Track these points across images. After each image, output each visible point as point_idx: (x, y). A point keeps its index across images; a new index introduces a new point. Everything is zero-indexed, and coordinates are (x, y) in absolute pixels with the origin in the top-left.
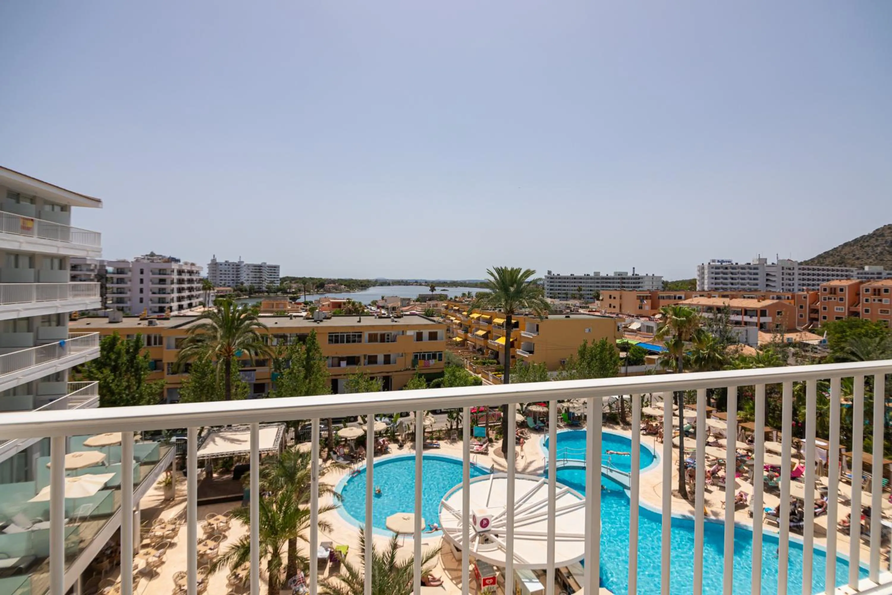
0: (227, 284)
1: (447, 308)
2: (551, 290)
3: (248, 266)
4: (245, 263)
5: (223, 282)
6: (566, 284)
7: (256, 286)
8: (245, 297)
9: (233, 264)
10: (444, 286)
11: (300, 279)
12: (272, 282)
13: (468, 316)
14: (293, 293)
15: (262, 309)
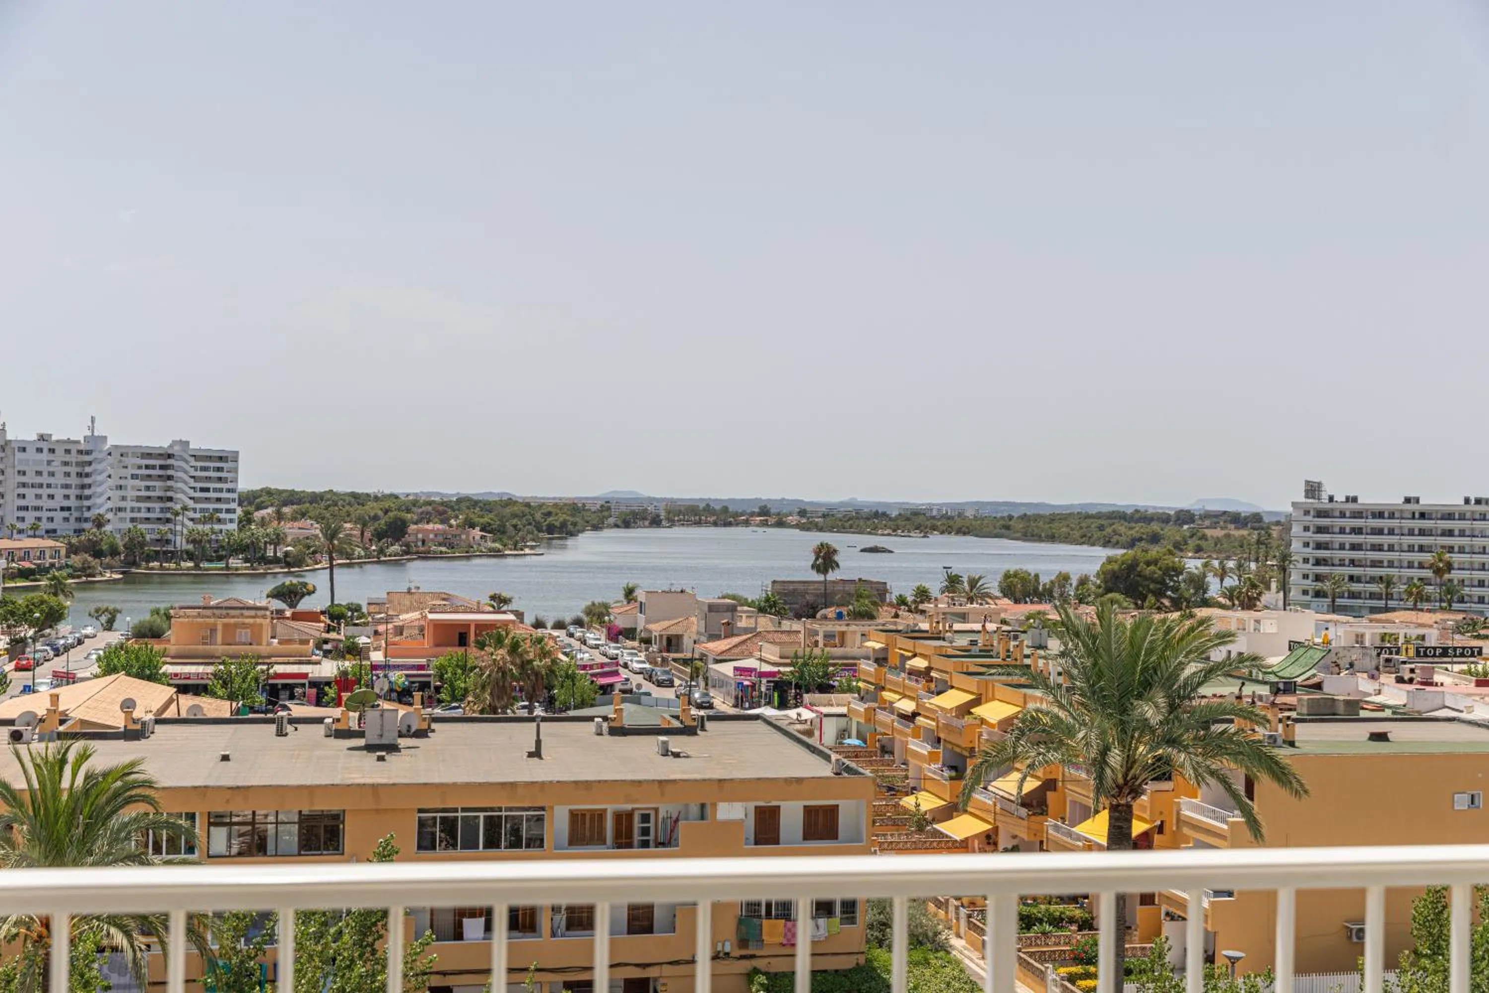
0: (45, 525)
1: (881, 659)
2: (1318, 562)
3: (123, 452)
4: (110, 442)
5: (30, 516)
6: (1385, 540)
7: (150, 532)
8: (108, 575)
9: (68, 446)
10: (874, 531)
11: (315, 498)
12: (211, 518)
13: (965, 710)
14: (289, 562)
15: (172, 649)
